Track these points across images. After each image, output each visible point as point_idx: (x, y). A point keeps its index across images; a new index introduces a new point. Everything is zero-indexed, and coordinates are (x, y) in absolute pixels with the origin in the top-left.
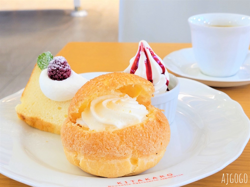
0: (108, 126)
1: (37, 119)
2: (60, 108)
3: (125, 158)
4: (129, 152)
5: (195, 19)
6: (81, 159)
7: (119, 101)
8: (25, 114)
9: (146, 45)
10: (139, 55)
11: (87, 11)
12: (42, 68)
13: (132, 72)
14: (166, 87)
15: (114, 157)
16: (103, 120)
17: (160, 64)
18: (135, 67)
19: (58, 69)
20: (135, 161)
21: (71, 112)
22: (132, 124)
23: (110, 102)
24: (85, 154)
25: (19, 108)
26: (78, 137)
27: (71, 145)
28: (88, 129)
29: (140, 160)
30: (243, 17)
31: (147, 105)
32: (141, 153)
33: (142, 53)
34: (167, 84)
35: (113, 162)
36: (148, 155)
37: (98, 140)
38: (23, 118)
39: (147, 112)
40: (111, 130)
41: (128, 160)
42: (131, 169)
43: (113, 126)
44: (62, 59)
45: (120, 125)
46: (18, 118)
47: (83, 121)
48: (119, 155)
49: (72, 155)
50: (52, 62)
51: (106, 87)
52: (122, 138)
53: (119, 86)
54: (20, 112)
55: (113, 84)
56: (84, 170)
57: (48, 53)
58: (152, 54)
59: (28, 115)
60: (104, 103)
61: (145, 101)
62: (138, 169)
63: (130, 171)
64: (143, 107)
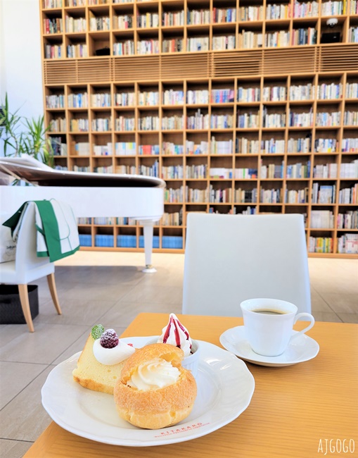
0: (152, 386)
1: (90, 381)
2: (109, 371)
3: (166, 412)
4: (169, 406)
6: (132, 414)
7: (159, 365)
8: (80, 377)
9: (175, 318)
10: (170, 326)
12: (95, 338)
13: (165, 341)
14: (190, 350)
15: (158, 412)
16: (148, 381)
17: (186, 333)
18: (167, 335)
19: (109, 339)
20: (173, 414)
21: (124, 376)
22: (170, 383)
23: (153, 366)
24: (135, 411)
25: (76, 372)
26: (130, 396)
27: (124, 403)
28: (136, 389)
29: (177, 413)
31: (178, 366)
32: (177, 407)
33: (172, 325)
34: (190, 348)
35: (157, 416)
36: (182, 409)
37: (146, 398)
38: (78, 380)
39: (180, 373)
40: (155, 390)
41: (168, 413)
42: (170, 420)
43: (157, 386)
44: (113, 331)
45: (161, 385)
46: (74, 381)
47: (134, 382)
48: (161, 410)
49: (125, 412)
50: (104, 333)
51: (152, 356)
52: (163, 395)
53: (161, 354)
54: (77, 376)
55: (156, 353)
56: (134, 424)
57: (100, 326)
58: (179, 325)
59: (83, 378)
60: (149, 367)
61: (177, 364)
62: (175, 421)
63: (169, 423)
64: (176, 369)
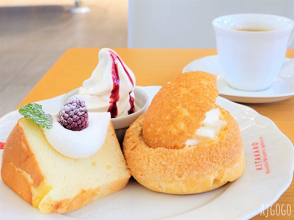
5: (220, 20)
11: (90, 6)
30: (279, 19)
